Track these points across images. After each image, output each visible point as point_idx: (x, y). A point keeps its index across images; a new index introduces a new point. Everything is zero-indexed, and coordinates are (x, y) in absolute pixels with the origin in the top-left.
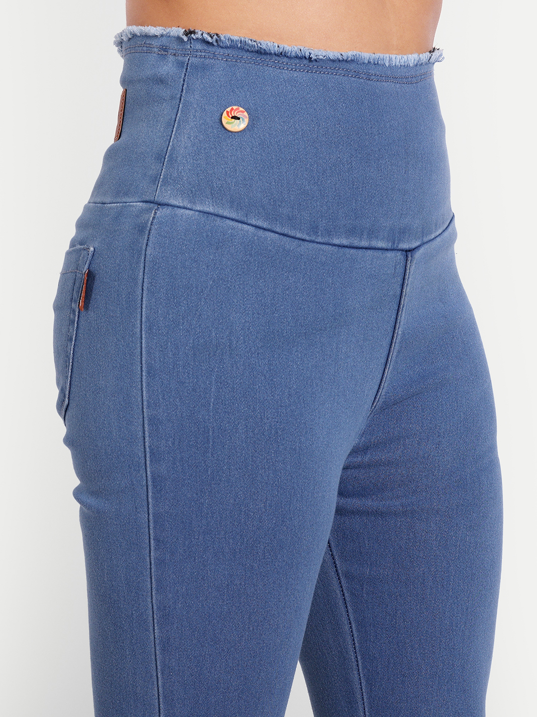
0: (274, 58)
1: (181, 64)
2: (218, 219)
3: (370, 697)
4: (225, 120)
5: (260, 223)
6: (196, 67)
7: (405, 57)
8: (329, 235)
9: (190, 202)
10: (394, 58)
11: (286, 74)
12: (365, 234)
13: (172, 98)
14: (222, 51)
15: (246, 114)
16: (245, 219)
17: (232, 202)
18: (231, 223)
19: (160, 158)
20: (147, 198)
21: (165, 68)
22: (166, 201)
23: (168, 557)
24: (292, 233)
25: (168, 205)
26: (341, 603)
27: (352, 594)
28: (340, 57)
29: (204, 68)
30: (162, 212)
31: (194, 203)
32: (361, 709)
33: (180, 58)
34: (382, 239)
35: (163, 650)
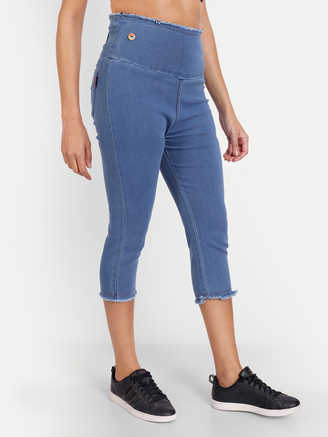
0: (144, 21)
1: (120, 22)
2: (125, 62)
3: (187, 197)
4: (129, 37)
5: (136, 64)
6: (123, 23)
7: (189, 28)
8: (156, 70)
9: (119, 58)
10: (185, 27)
11: (148, 25)
12: (167, 71)
13: (117, 31)
14: (129, 18)
15: (134, 35)
16: (132, 63)
17: (129, 58)
18: (129, 63)
19: (113, 47)
20: (109, 57)
21: (116, 23)
22: (113, 58)
23: (119, 151)
24: (145, 68)
25: (113, 59)
26: (174, 174)
27: (176, 171)
28: (164, 23)
29: (125, 23)
30: (112, 60)
31: (120, 58)
32: (186, 200)
33: (120, 21)
34: (172, 74)
35: (121, 175)
